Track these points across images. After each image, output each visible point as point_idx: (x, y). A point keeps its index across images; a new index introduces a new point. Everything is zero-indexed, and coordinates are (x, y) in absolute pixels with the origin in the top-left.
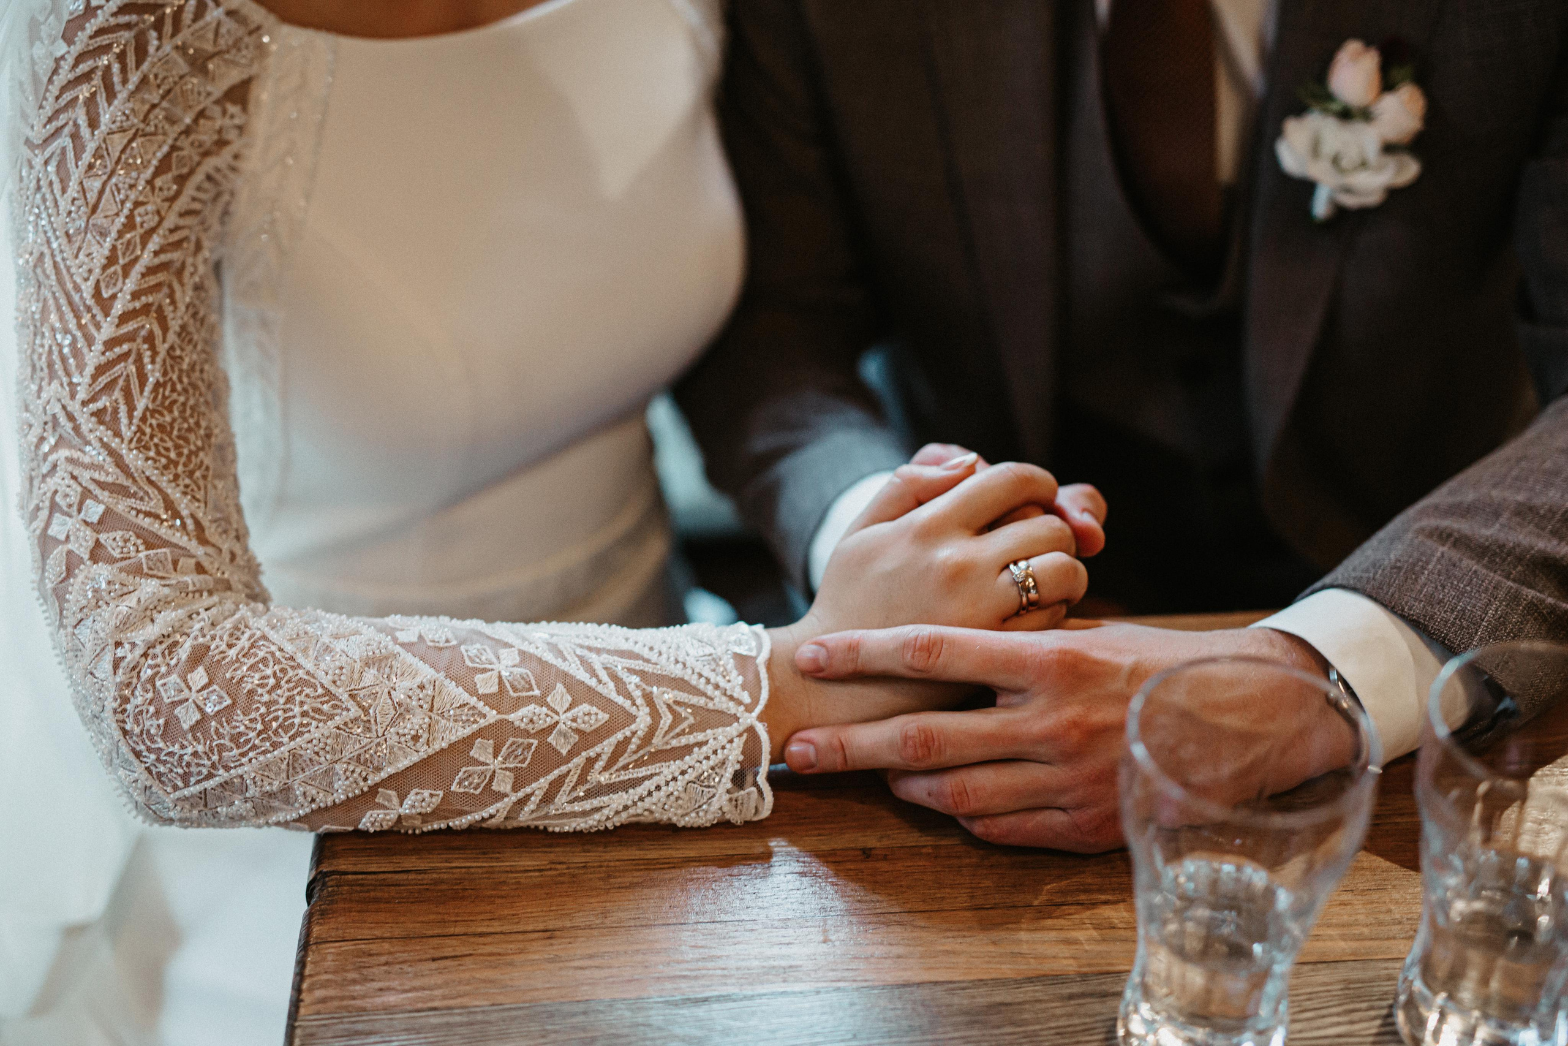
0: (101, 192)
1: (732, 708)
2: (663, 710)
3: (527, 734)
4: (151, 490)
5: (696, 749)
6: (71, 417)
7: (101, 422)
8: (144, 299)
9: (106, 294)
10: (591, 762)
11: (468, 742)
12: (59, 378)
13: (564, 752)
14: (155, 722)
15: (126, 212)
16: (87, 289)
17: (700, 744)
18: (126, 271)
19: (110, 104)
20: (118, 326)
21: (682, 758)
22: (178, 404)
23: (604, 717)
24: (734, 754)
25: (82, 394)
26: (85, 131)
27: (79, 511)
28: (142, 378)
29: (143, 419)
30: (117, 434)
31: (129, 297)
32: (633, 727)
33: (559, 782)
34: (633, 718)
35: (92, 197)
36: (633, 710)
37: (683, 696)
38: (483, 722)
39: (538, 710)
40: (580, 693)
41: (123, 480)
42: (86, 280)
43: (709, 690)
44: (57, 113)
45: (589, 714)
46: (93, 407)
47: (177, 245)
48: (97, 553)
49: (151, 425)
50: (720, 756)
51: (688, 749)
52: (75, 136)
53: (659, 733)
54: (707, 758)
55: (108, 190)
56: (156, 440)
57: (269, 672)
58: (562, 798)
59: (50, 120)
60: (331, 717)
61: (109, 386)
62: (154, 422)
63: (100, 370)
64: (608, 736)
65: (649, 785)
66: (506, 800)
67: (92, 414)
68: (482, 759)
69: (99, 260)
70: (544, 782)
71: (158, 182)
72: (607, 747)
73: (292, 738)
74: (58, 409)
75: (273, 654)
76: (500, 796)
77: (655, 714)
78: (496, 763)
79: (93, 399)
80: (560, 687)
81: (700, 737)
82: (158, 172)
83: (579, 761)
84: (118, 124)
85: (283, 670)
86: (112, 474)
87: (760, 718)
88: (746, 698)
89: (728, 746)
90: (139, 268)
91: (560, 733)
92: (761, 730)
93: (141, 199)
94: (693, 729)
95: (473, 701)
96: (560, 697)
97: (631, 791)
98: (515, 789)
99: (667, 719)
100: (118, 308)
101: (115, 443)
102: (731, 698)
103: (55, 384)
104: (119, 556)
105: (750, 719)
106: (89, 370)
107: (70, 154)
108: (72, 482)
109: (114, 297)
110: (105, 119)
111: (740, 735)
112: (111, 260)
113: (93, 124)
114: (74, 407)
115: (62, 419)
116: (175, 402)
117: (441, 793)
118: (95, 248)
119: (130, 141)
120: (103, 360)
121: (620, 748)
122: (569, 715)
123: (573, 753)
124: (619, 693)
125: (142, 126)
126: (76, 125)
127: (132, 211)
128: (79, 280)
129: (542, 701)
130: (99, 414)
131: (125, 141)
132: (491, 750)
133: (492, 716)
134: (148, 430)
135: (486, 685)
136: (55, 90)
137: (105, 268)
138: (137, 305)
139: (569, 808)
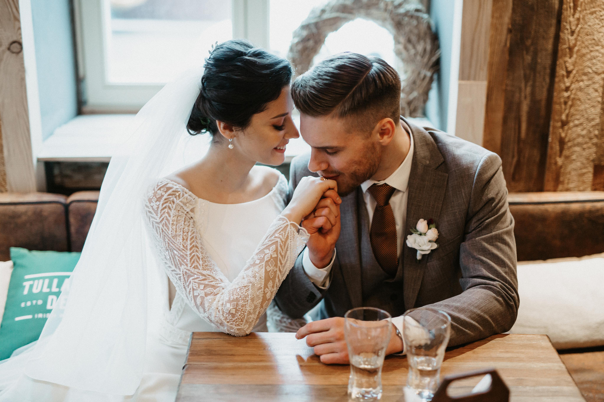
0: (176, 228)
1: (285, 225)
2: (279, 236)
3: (270, 260)
4: (209, 277)
5: (289, 235)
6: (189, 270)
7: (195, 269)
8: (192, 244)
9: (185, 246)
10: (280, 253)
11: (266, 270)
12: (183, 264)
13: (276, 256)
14: (230, 317)
15: (182, 231)
16: (182, 247)
17: (288, 234)
18: (187, 240)
19: (171, 211)
20: (190, 251)
21: (288, 238)
22: (207, 261)
23: (274, 246)
24: (293, 229)
25: (189, 265)
26: (169, 218)
27: (199, 288)
28: (199, 258)
29: (202, 265)
30: (199, 269)
31: (190, 245)
32: (279, 242)
33: (280, 260)
34: (277, 241)
35: (175, 230)
36: (276, 241)
37: (278, 232)
38: (264, 265)
39: (267, 255)
40: (268, 247)
41: (204, 278)
42: (180, 244)
43: (280, 227)
44: (161, 216)
45: (273, 248)
46: (193, 267)
47: (193, 233)
48: (206, 295)
49: (204, 266)
50: (292, 232)
51: (288, 236)
52: (167, 219)
53: (282, 239)
54: (291, 234)
55: (177, 227)
56: (206, 268)
57: (235, 293)
58: (283, 262)
59: (160, 218)
60: (249, 289)
61: (194, 262)
62: (204, 265)
63: (191, 259)
64: (278, 247)
65: (289, 246)
66: (277, 271)
67: (193, 268)
68: (270, 270)
69: (181, 241)
70: (279, 262)
71: (185, 223)
72: (279, 248)
73: (248, 298)
74: (186, 270)
75: (232, 291)
76: (276, 271)
77: (279, 237)
78: (272, 268)
79: (192, 264)
80: (265, 250)
81: (287, 233)
82: (185, 222)
83: (279, 255)
84: (174, 215)
85: (236, 291)
86: (202, 277)
87: (290, 221)
88: (285, 221)
89: (291, 229)
90: (189, 239)
91: (273, 254)
92: (292, 222)
93: (184, 227)
94: (285, 233)
95: (259, 265)
96: (267, 251)
97: (288, 250)
98: (277, 268)
99: (281, 236)
100: (189, 247)
101: (200, 271)
102: (283, 224)
103: (183, 266)
104: (210, 293)
105: (289, 223)
106: (189, 260)
107: (167, 223)
108: (195, 283)
109: (187, 246)
110: (171, 214)
111: (291, 226)
112: (183, 239)
113: (170, 216)
114: (189, 268)
115: (188, 272)
116: (206, 260)
117: (271, 281)
118: (179, 238)
119: (178, 217)
120: (190, 257)
121: (281, 246)
122: (271, 251)
123: (277, 254)
124: (272, 241)
125: (178, 214)
126: (166, 217)
127: (183, 230)
128: (179, 245)
129: (266, 254)
130: (194, 267)
131: (176, 218)
132: (269, 267)
133: (264, 263)
134: (204, 267)
135: (258, 262)
136: (159, 211)
137: (183, 241)
138: (192, 246)
139: (285, 262)
